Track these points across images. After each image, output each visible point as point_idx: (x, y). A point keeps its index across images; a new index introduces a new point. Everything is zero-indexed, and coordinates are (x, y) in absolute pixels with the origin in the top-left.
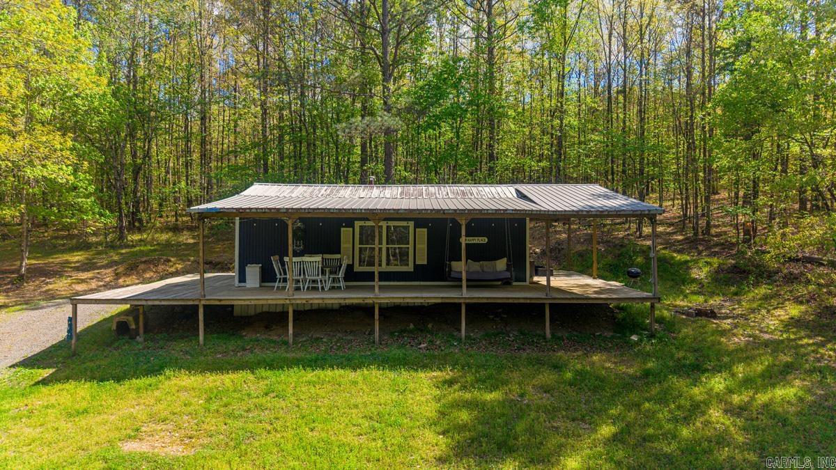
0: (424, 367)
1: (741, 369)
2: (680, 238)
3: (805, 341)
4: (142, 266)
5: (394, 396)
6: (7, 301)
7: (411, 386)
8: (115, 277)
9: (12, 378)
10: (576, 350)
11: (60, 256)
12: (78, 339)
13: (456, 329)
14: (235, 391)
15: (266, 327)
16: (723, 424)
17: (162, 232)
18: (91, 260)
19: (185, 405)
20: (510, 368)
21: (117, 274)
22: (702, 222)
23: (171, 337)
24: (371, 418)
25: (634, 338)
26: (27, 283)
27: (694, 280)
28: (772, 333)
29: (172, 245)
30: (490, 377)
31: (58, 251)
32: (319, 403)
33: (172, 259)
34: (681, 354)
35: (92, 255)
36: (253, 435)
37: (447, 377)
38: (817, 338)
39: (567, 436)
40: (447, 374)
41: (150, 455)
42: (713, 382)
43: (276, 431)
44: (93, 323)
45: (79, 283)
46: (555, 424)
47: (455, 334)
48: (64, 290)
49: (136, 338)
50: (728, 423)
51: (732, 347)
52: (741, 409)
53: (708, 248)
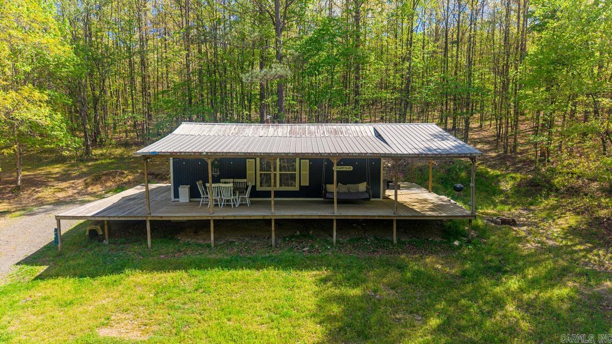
0: (307, 267)
1: (530, 272)
2: (494, 154)
3: (579, 247)
4: (104, 178)
5: (286, 292)
6: (10, 207)
7: (298, 283)
8: (85, 186)
9: (19, 274)
10: (415, 253)
11: (45, 168)
12: (62, 240)
13: (329, 235)
14: (174, 287)
15: (195, 232)
16: (515, 317)
17: (117, 147)
18: (67, 172)
19: (141, 299)
20: (368, 268)
21: (86, 184)
22: (511, 141)
23: (128, 240)
24: (270, 309)
25: (456, 243)
26: (23, 192)
27: (502, 192)
28: (555, 240)
29: (125, 159)
30: (353, 276)
31: (43, 164)
32: (233, 298)
33: (125, 172)
34: (489, 258)
35: (68, 167)
36: (188, 324)
37: (323, 276)
38: (587, 244)
39: (405, 326)
40: (324, 273)
41: (118, 339)
42: (510, 282)
43: (205, 321)
44: (72, 227)
45: (59, 191)
46: (398, 316)
47: (329, 239)
48: (50, 198)
49: (103, 241)
50: (518, 317)
51: (526, 253)
52: (528, 305)
53: (514, 164)
